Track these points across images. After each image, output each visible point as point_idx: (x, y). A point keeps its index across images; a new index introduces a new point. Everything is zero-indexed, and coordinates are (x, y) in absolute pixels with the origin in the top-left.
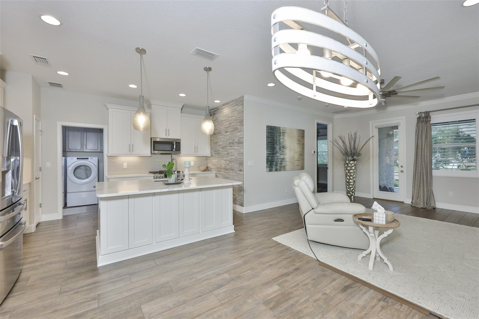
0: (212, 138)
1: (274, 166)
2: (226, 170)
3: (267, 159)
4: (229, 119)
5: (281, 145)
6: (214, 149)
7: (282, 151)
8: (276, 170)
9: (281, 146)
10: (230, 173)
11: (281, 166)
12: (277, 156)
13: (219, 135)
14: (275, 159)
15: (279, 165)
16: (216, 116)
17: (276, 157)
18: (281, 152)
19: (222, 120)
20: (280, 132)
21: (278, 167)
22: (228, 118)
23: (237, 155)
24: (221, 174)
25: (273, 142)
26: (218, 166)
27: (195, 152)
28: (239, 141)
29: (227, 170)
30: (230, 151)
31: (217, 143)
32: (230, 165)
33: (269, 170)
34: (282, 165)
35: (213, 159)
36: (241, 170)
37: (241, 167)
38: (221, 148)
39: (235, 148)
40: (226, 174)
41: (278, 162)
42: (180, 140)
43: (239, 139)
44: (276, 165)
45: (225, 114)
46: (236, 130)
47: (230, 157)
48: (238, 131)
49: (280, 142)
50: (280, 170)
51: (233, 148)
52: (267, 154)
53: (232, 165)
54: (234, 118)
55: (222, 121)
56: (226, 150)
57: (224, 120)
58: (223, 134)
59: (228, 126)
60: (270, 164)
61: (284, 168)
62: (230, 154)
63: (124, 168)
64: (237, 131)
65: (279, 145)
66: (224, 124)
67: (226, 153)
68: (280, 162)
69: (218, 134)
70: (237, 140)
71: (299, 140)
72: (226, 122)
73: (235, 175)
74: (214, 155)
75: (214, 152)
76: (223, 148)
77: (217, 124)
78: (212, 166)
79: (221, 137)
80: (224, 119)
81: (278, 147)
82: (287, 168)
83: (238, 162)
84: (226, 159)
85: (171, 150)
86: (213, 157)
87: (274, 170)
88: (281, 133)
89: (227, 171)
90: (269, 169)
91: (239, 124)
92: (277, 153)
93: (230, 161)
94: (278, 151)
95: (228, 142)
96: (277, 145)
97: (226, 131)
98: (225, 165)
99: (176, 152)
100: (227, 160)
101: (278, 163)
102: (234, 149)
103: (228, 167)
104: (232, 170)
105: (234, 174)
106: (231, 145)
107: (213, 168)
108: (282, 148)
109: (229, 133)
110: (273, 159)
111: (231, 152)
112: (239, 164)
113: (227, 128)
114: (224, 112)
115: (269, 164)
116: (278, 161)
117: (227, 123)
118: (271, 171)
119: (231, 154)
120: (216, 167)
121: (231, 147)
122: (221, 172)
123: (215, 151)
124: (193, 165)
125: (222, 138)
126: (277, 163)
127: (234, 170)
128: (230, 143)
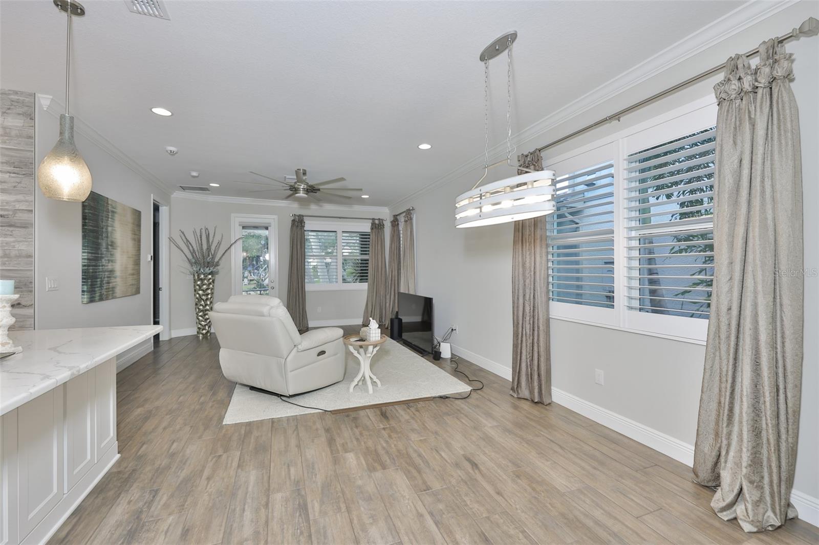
1: (97, 287)
3: (84, 272)
5: (109, 239)
7: (111, 255)
8: (101, 299)
9: (110, 243)
11: (109, 288)
12: (102, 266)
14: (99, 272)
15: (105, 286)
17: (101, 268)
18: (109, 256)
20: (108, 209)
21: (104, 292)
25: (97, 232)
33: (88, 300)
34: (111, 284)
41: (104, 278)
44: (101, 286)
49: (107, 232)
50: (107, 299)
52: (83, 259)
60: (91, 285)
61: (113, 293)
65: (106, 239)
68: (106, 279)
71: (134, 232)
81: (104, 245)
82: (118, 291)
87: (97, 298)
88: (108, 212)
90: (89, 296)
92: (103, 257)
94: (105, 252)
96: (102, 239)
101: (104, 282)
108: (109, 247)
110: (96, 272)
115: (90, 283)
116: (103, 276)
118: (92, 300)
126: (102, 281)
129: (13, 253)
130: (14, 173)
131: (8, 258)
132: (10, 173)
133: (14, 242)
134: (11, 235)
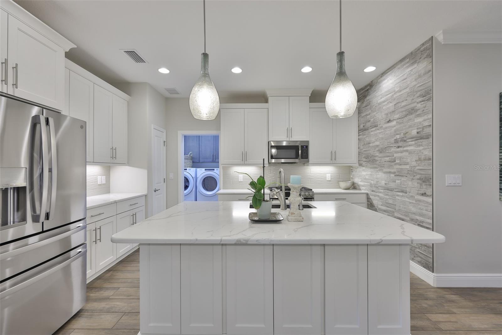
0: (360, 137)
2: (388, 190)
4: (395, 96)
6: (365, 154)
10: (397, 198)
13: (374, 129)
16: (368, 98)
19: (379, 101)
22: (393, 95)
23: (414, 164)
24: (378, 196)
26: (372, 182)
27: (331, 160)
28: (419, 135)
29: (391, 190)
30: (395, 155)
31: (369, 143)
32: (397, 181)
35: (364, 170)
36: (425, 194)
37: (424, 187)
38: (378, 150)
39: (409, 148)
40: (388, 197)
42: (308, 142)
43: (419, 130)
45: (386, 90)
46: (412, 114)
47: (398, 167)
48: (418, 113)
51: (405, 149)
53: (401, 183)
54: (407, 90)
55: (380, 104)
56: (388, 154)
57: (384, 102)
58: (382, 127)
59: (392, 109)
62: (397, 161)
63: (239, 181)
64: (414, 115)
66: (384, 108)
67: (387, 159)
69: (370, 129)
70: (414, 132)
72: (388, 103)
73: (410, 203)
74: (364, 163)
75: (364, 160)
76: (381, 151)
77: (370, 111)
78: (361, 182)
79: (378, 131)
80: (383, 99)
83: (418, 176)
84: (388, 170)
85: (294, 157)
86: (364, 166)
89: (390, 193)
91: (421, 99)
93: (397, 174)
95: (392, 140)
97: (388, 120)
98: (385, 181)
99: (302, 159)
100: (390, 172)
102: (407, 151)
103: (392, 185)
104: (402, 192)
105: (407, 200)
106: (400, 144)
107: (363, 186)
109: (394, 123)
111: (400, 158)
112: (419, 181)
113: (389, 115)
114: (384, 86)
117: (391, 105)
119: (400, 160)
120: (369, 184)
121: (398, 147)
122: (377, 194)
123: (367, 157)
124: (330, 179)
125: (380, 133)
127: (406, 193)
128: (396, 141)
129: (423, 157)
130: (423, 101)
131: (420, 161)
132: (421, 102)
133: (423, 149)
134: (422, 145)
